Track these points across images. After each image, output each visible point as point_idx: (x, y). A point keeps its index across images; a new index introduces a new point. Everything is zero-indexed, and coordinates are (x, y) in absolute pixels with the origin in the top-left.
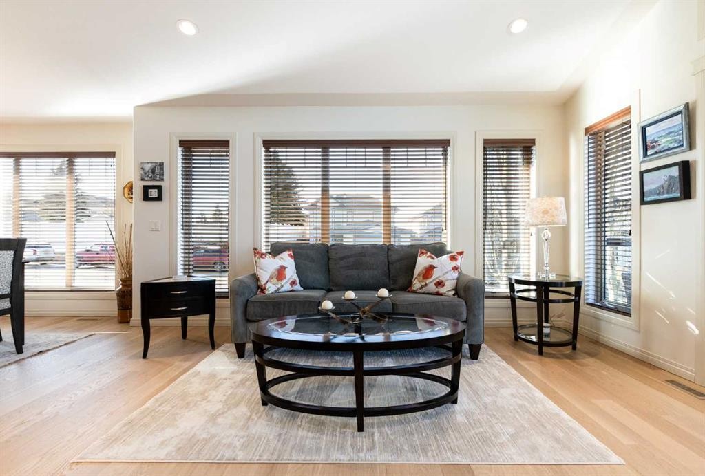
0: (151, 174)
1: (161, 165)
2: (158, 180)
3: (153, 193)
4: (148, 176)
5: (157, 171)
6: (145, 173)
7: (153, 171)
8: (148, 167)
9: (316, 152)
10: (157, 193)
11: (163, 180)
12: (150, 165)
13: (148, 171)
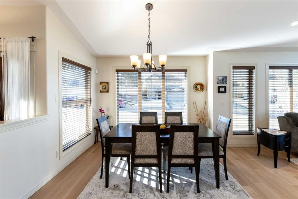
0: (221, 81)
1: (226, 77)
2: (224, 84)
3: (222, 89)
4: (220, 82)
5: (224, 80)
6: (219, 81)
7: (223, 80)
8: (220, 78)
9: (286, 72)
10: (224, 90)
11: (227, 84)
12: (221, 77)
13: (221, 80)
